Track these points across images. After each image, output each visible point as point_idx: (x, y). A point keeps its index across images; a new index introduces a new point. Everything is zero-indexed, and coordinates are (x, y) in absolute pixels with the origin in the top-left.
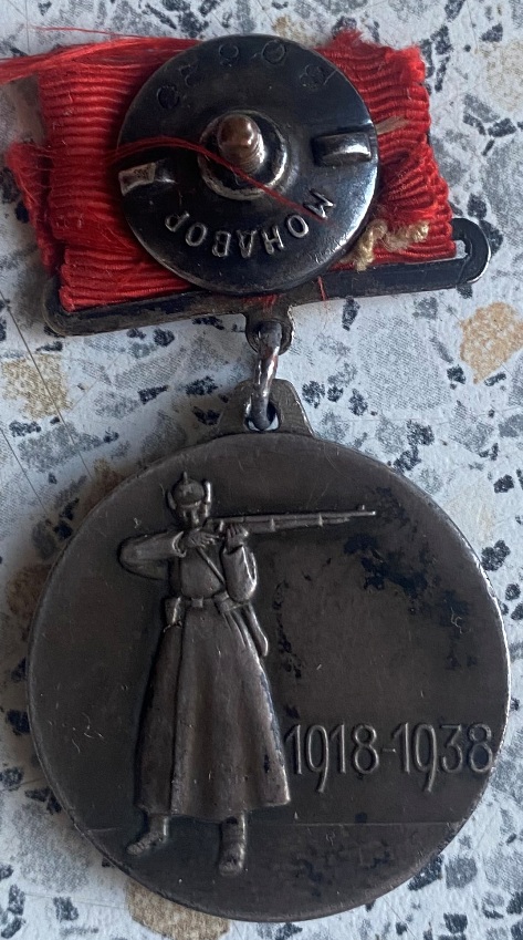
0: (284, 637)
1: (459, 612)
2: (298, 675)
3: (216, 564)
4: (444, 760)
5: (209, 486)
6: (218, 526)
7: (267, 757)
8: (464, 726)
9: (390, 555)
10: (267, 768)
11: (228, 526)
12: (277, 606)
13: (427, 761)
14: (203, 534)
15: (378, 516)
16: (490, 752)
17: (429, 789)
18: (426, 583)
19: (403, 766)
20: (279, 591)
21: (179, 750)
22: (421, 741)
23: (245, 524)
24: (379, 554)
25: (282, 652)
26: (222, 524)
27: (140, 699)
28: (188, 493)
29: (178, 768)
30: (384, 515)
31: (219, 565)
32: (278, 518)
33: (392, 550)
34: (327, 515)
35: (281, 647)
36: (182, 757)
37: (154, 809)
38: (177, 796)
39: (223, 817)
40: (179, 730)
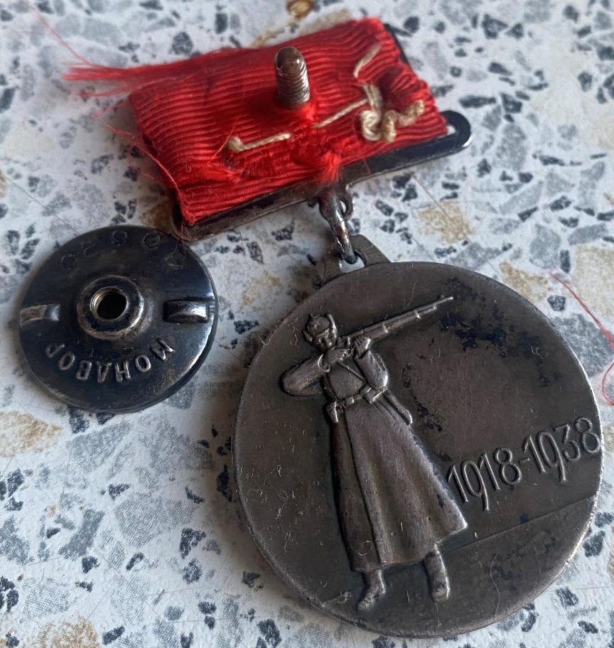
0: (420, 405)
1: (535, 345)
2: (440, 429)
3: (354, 369)
4: (567, 454)
5: (331, 317)
6: (346, 342)
7: (439, 497)
8: (570, 424)
9: (474, 322)
10: (441, 504)
11: (353, 339)
12: (408, 384)
13: (555, 459)
14: (338, 351)
15: (455, 298)
16: (596, 436)
17: (564, 479)
18: (505, 334)
19: (539, 469)
20: (405, 373)
21: (372, 515)
22: (545, 446)
23: (365, 335)
24: (465, 324)
25: (422, 416)
26: (349, 339)
27: (330, 487)
28: (318, 326)
29: (376, 528)
30: (458, 296)
31: (356, 368)
32: (387, 322)
33: (473, 318)
34: (421, 309)
35: (420, 413)
36: (377, 520)
37: (369, 568)
38: (382, 551)
39: (422, 556)
40: (367, 499)
